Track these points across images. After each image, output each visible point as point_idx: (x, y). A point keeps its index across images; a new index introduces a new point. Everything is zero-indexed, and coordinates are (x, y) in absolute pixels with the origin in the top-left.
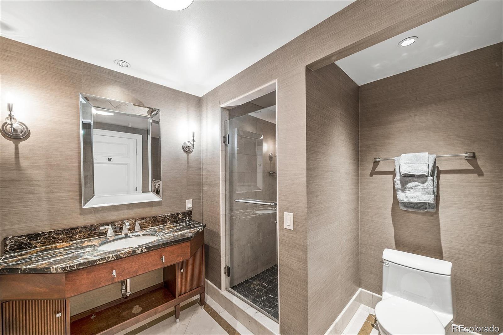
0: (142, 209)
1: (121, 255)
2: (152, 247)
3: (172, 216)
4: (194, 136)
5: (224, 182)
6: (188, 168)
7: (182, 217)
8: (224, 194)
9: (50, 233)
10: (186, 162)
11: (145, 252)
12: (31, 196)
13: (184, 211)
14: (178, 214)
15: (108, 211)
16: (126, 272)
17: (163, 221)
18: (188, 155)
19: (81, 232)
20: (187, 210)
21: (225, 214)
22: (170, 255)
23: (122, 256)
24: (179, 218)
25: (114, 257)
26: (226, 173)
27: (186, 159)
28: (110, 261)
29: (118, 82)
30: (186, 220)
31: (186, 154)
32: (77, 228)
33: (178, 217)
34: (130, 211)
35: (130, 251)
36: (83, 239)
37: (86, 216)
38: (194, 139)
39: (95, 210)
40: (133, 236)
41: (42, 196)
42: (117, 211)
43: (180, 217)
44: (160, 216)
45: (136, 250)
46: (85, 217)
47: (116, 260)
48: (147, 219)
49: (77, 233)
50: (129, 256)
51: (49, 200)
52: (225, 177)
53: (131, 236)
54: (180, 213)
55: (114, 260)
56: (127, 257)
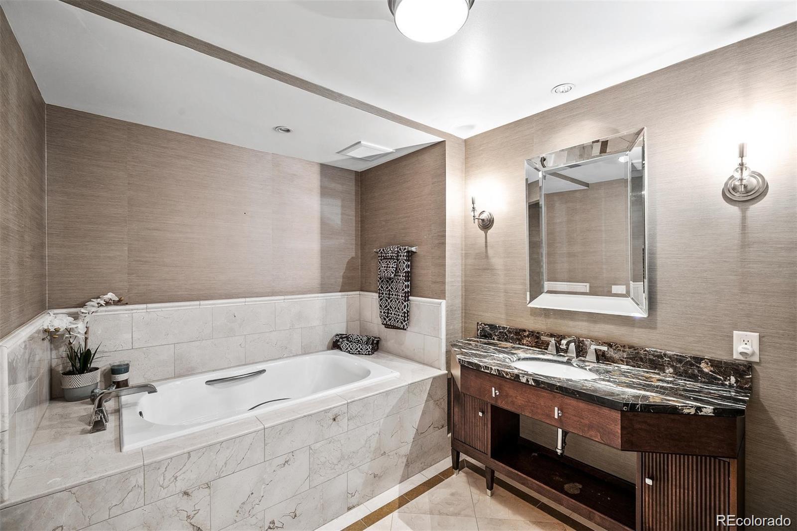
1: (503, 372)
3: (680, 359)
4: (742, 156)
6: (744, 245)
7: (711, 371)
9: (504, 328)
10: (738, 230)
11: (532, 385)
12: (494, 285)
13: (721, 355)
14: (699, 360)
15: (561, 317)
16: (510, 399)
17: (656, 362)
18: (744, 211)
19: (528, 336)
20: (734, 358)
22: (575, 416)
23: (505, 375)
24: (701, 371)
25: (496, 370)
27: (738, 221)
28: (493, 374)
30: (727, 383)
31: (738, 208)
32: (525, 331)
33: (699, 367)
34: (592, 325)
35: (513, 374)
37: (536, 318)
38: (742, 165)
39: (546, 313)
41: (501, 286)
42: (572, 320)
43: (706, 370)
44: (647, 349)
45: (521, 375)
46: (535, 320)
47: (498, 376)
48: (618, 347)
49: (525, 336)
50: (512, 380)
51: (506, 292)
54: (704, 359)
55: (496, 375)
56: (510, 379)
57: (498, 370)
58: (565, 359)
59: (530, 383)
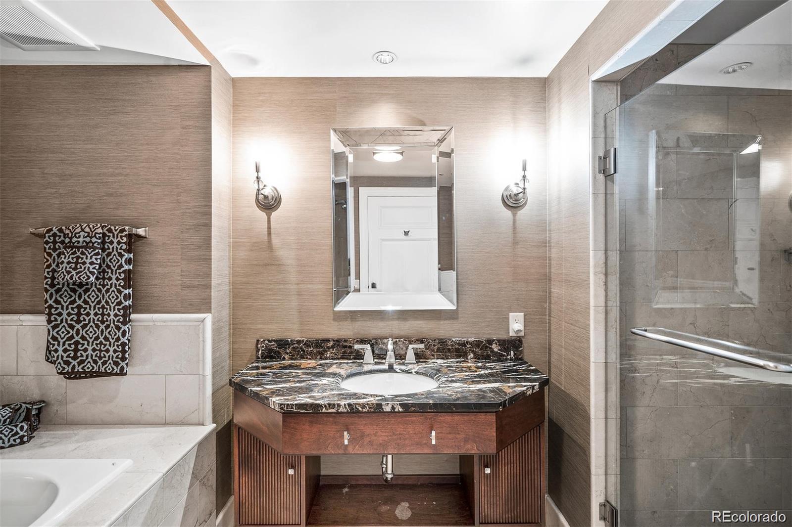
0: (421, 322)
1: (357, 406)
2: (412, 406)
3: (478, 344)
4: (525, 169)
5: (603, 277)
6: (515, 242)
7: (499, 350)
8: (602, 309)
9: (299, 342)
10: (511, 230)
11: (399, 412)
12: (282, 286)
13: (503, 336)
14: (490, 342)
15: (370, 319)
16: (367, 440)
17: (459, 351)
18: (514, 215)
19: (333, 347)
20: (510, 335)
21: (606, 363)
23: (360, 409)
24: (492, 351)
25: (347, 407)
26: (610, 253)
27: (511, 222)
28: (341, 413)
29: (386, 94)
30: (509, 357)
31: (510, 212)
32: (328, 341)
33: (491, 348)
34: (402, 323)
35: (373, 404)
36: (335, 359)
37: (340, 323)
38: (524, 177)
39: (353, 315)
40: (400, 371)
41: (292, 287)
42: (382, 321)
43: (496, 350)
44: (453, 339)
45: (383, 403)
46: (340, 325)
47: (349, 413)
48: (429, 342)
49: (329, 348)
50: (371, 412)
51: (299, 294)
52: (606, 263)
53: (398, 370)
54: (494, 340)
55: (348, 412)
56: (368, 412)
57: (349, 405)
58: (386, 367)
59: (396, 410)
